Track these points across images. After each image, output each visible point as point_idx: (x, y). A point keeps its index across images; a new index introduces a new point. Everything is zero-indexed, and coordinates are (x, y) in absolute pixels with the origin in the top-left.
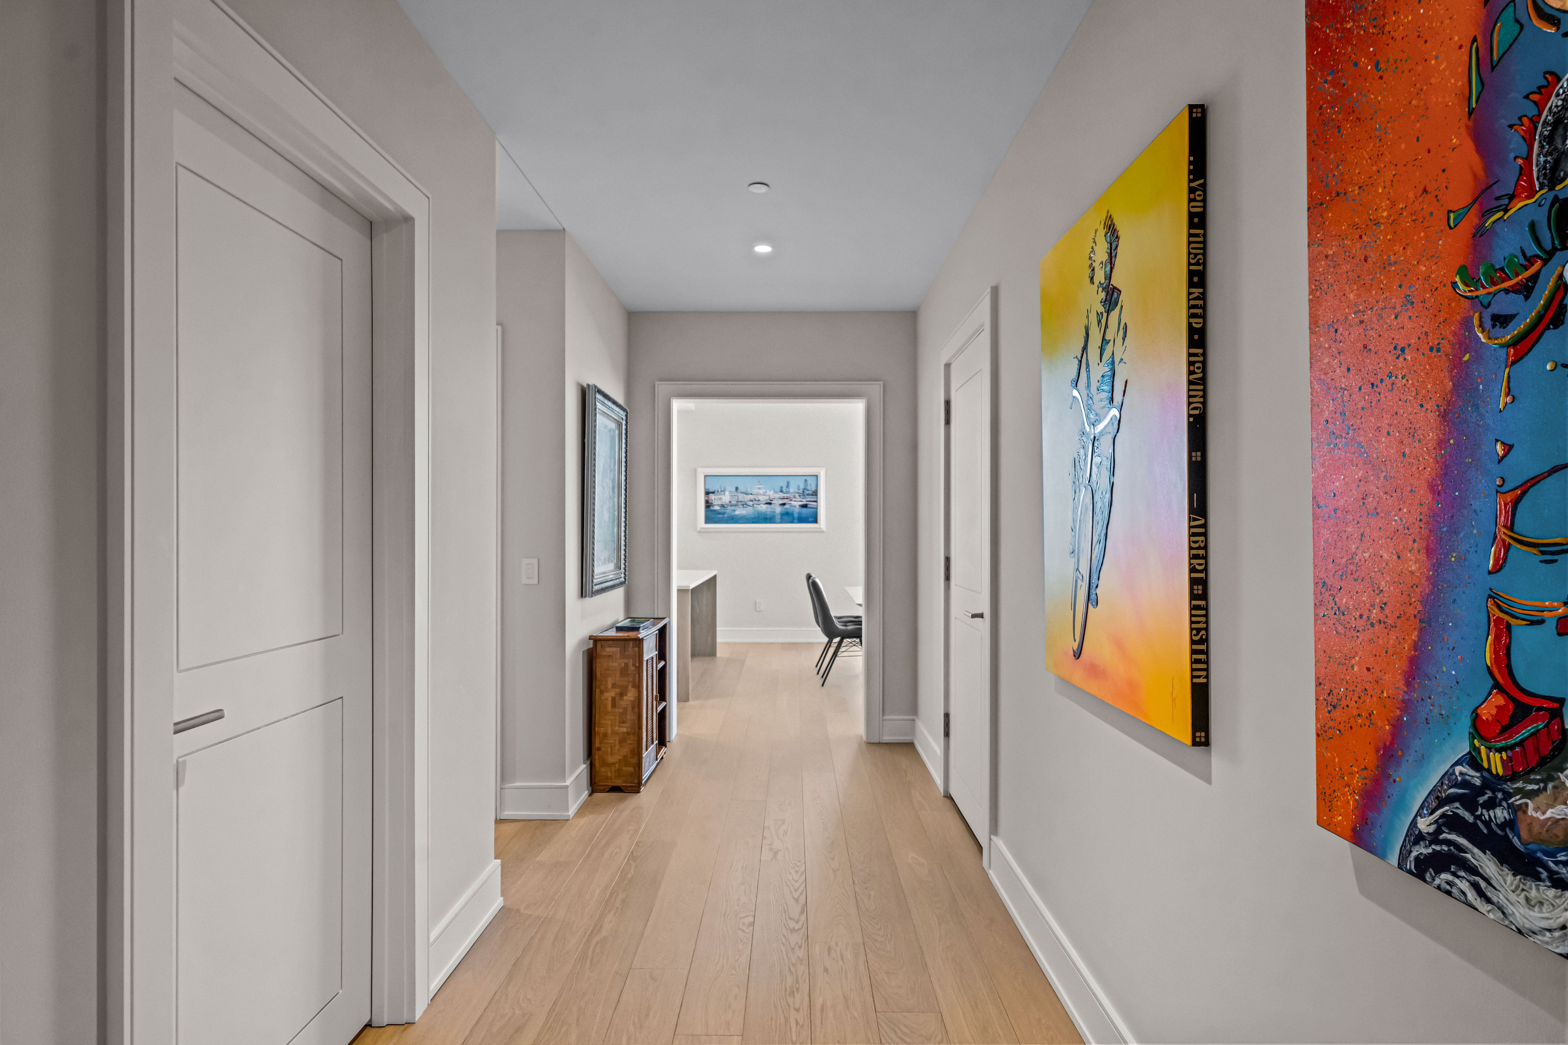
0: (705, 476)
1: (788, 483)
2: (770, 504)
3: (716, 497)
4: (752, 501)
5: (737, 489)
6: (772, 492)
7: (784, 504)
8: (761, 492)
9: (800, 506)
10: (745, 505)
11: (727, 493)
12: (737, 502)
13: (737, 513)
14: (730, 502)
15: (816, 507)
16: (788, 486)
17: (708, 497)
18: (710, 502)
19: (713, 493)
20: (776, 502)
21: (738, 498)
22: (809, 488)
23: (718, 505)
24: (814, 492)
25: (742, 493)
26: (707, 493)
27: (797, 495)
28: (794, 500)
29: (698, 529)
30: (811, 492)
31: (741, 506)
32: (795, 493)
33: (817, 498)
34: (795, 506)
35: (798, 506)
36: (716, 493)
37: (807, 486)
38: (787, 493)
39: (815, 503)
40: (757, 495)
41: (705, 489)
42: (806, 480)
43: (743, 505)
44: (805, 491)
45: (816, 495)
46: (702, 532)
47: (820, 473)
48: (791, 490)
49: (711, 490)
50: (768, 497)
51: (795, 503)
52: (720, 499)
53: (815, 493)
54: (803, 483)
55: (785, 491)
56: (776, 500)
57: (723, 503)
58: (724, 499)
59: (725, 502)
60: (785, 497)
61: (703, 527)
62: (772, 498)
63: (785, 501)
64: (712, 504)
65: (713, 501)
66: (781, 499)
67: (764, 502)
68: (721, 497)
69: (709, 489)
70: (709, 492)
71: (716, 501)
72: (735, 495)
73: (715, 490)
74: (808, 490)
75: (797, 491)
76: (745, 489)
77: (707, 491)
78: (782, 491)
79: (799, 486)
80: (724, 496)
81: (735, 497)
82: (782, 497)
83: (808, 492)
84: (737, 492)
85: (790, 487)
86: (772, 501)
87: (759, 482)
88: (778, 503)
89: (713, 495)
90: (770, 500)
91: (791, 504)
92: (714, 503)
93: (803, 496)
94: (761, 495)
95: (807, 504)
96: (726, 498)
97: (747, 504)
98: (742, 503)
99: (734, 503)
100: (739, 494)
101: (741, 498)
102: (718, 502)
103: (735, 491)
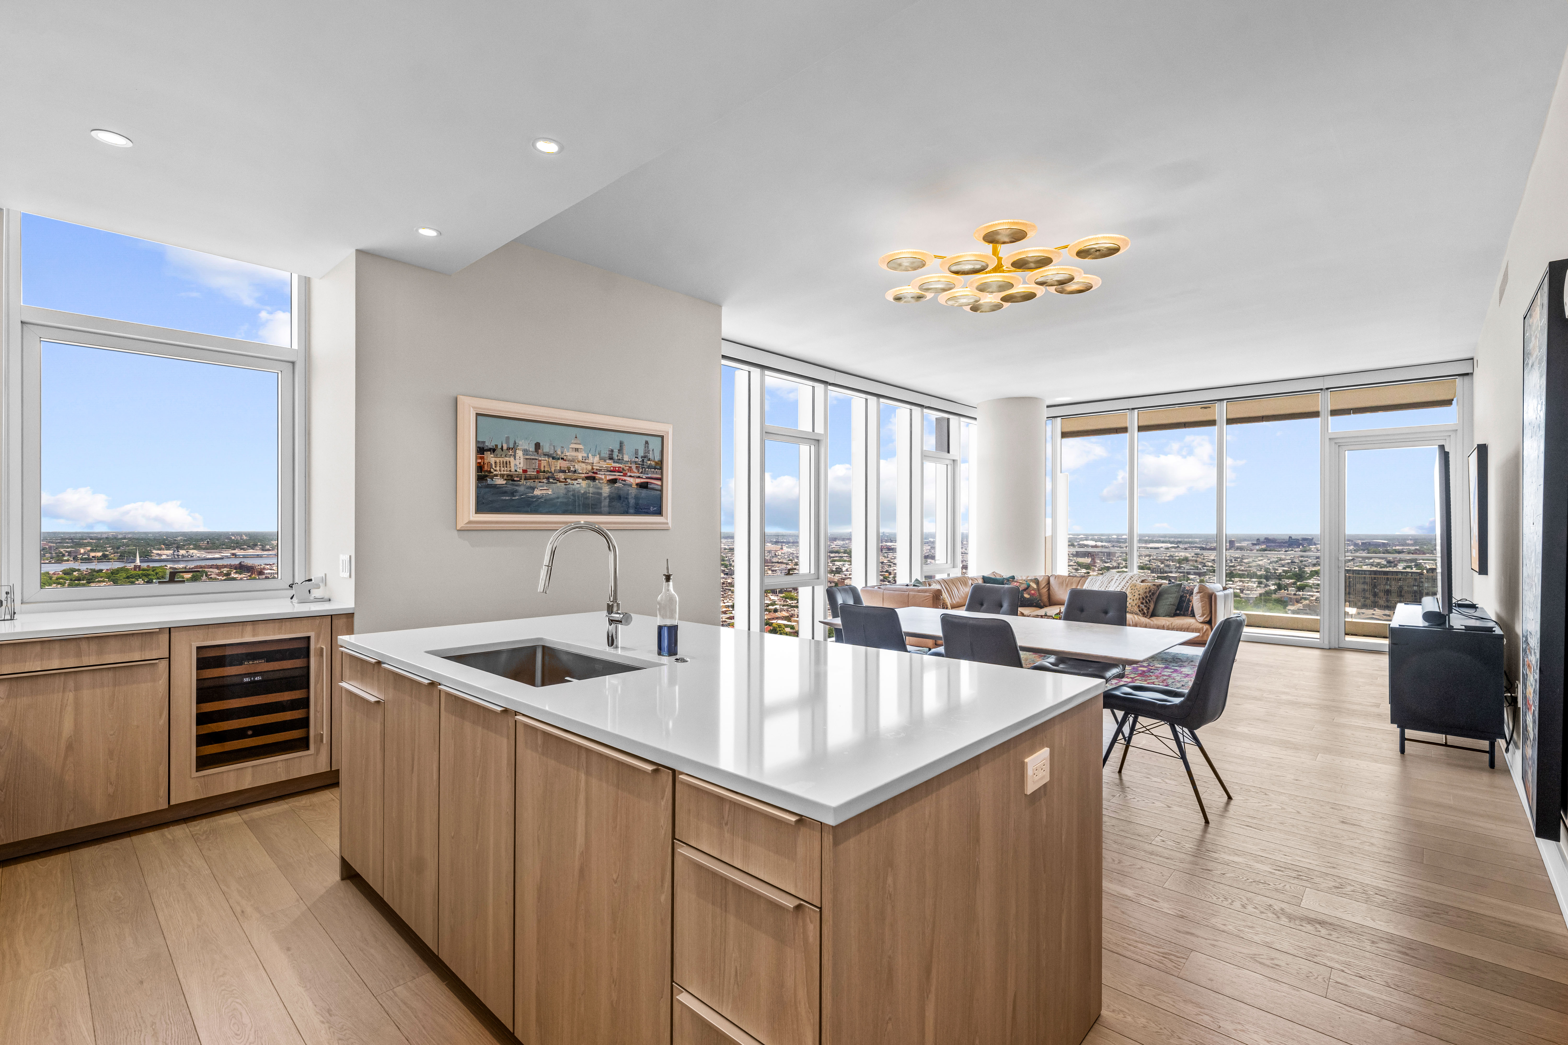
0: (478, 415)
1: (621, 444)
2: (593, 479)
3: (498, 460)
4: (564, 472)
5: (538, 446)
6: (597, 459)
7: (614, 481)
8: (580, 456)
9: (637, 484)
10: (551, 478)
11: (520, 453)
12: (538, 472)
13: (537, 492)
14: (525, 471)
15: (659, 488)
17: (482, 458)
18: (486, 468)
19: (493, 450)
20: (603, 477)
21: (540, 465)
22: (651, 456)
23: (502, 476)
24: (657, 463)
25: (548, 456)
26: (481, 450)
27: (634, 467)
28: (629, 474)
29: (462, 523)
30: (653, 463)
31: (545, 481)
32: (631, 462)
33: (662, 474)
34: (631, 485)
35: (634, 486)
36: (498, 451)
37: (648, 452)
38: (619, 461)
39: (659, 483)
40: (573, 461)
41: (477, 442)
42: (647, 443)
43: (548, 478)
44: (645, 460)
45: (661, 468)
46: (468, 530)
47: (668, 433)
48: (626, 458)
49: (489, 444)
50: (590, 467)
51: (631, 480)
52: (507, 464)
53: (659, 466)
54: (643, 447)
55: (616, 458)
56: (603, 473)
57: (510, 471)
58: (512, 464)
59: (516, 471)
60: (617, 469)
61: (472, 519)
62: (597, 469)
63: (615, 475)
64: (490, 472)
65: (494, 467)
66: (611, 471)
67: (583, 475)
68: (507, 459)
69: (484, 442)
70: (484, 448)
71: (498, 468)
72: (533, 459)
73: (496, 446)
74: (649, 460)
75: (633, 460)
76: (553, 448)
77: (481, 446)
78: (611, 458)
79: (637, 452)
80: (512, 459)
81: (533, 461)
82: (612, 468)
83: (649, 462)
84: (538, 454)
85: (625, 451)
86: (596, 473)
87: (576, 437)
88: (606, 477)
89: (492, 456)
90: (593, 473)
91: (625, 481)
92: (496, 471)
93: (642, 468)
94: (579, 462)
95: (647, 483)
96: (517, 462)
97: (556, 477)
98: (547, 475)
99: (532, 473)
100: (542, 456)
101: (545, 465)
102: (502, 469)
103: (534, 450)
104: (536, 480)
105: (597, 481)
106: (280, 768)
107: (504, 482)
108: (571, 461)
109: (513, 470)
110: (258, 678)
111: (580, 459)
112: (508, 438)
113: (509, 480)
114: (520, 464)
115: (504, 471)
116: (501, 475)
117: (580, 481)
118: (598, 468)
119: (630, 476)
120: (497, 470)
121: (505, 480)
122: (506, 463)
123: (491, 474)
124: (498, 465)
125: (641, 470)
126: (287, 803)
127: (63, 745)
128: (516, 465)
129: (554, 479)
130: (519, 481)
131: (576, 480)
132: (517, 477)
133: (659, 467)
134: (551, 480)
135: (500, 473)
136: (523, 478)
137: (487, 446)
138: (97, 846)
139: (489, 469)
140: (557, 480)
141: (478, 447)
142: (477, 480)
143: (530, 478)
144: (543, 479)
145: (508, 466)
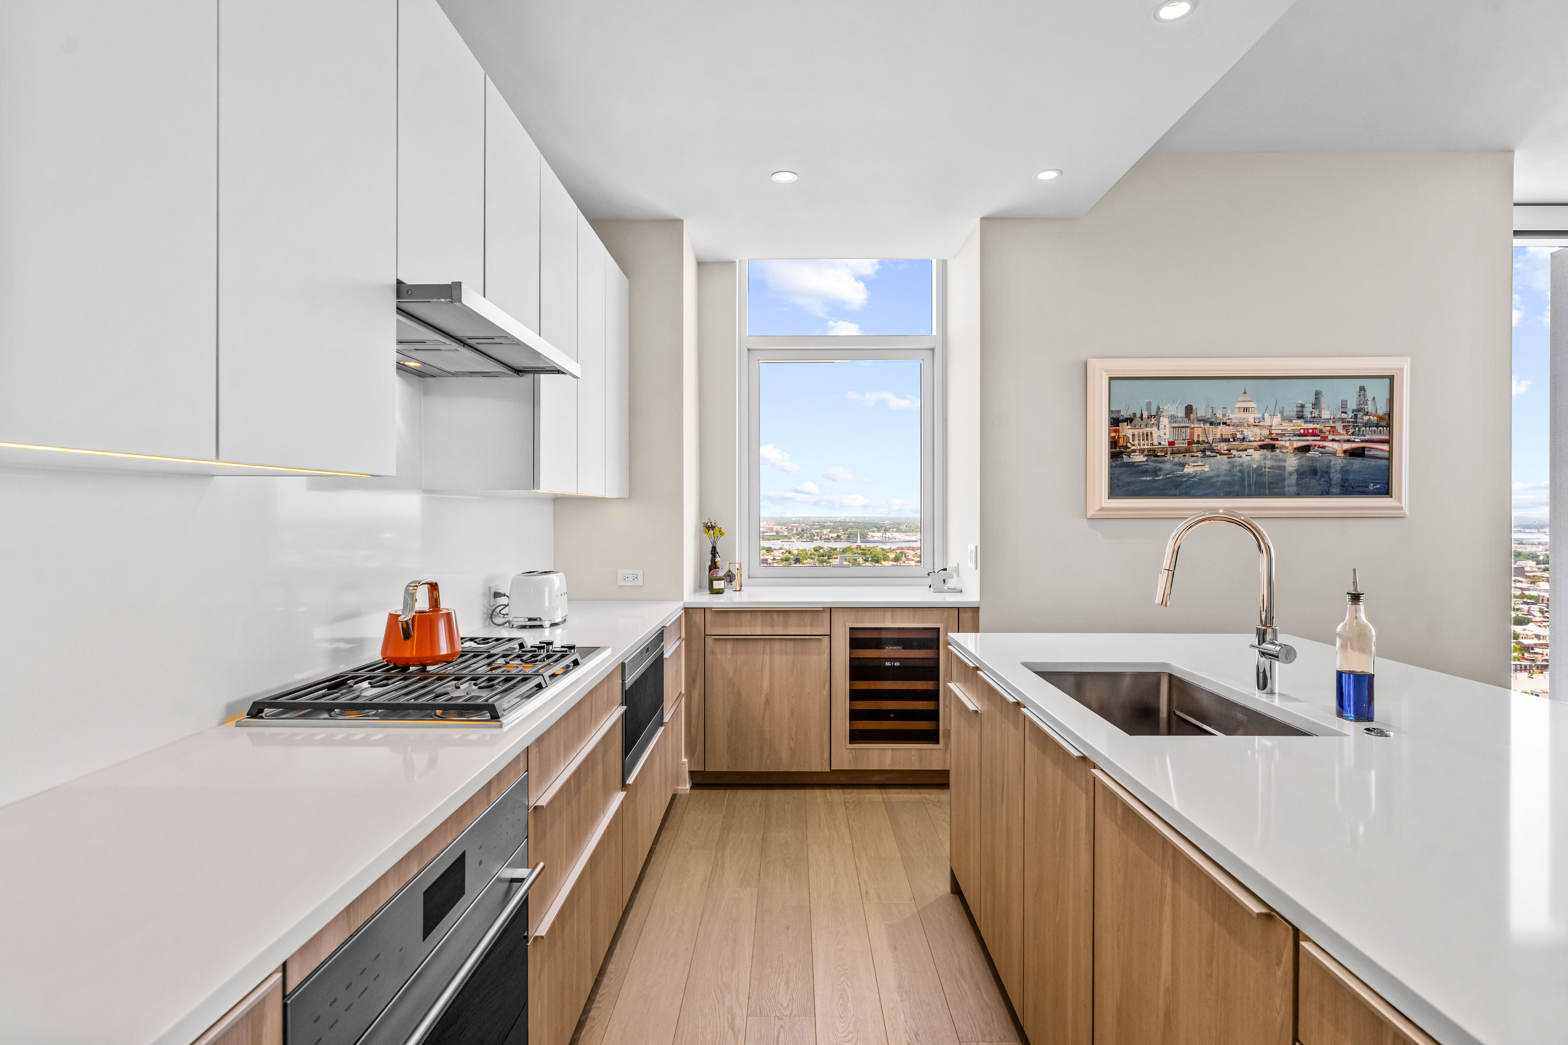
0: (1111, 379)
1: (1318, 395)
2: (1272, 448)
3: (1136, 432)
4: (1227, 441)
5: (1189, 410)
6: (1277, 419)
7: (1306, 449)
8: (1250, 418)
9: (1345, 452)
10: (1207, 450)
11: (1164, 421)
12: (1190, 443)
13: (1188, 470)
14: (1171, 443)
15: (1386, 454)
16: (1316, 405)
17: (1117, 431)
18: (1121, 442)
19: (1130, 420)
20: (1288, 444)
21: (1192, 434)
22: (1370, 408)
23: (1142, 451)
24: (1381, 418)
25: (1204, 420)
26: (1115, 422)
27: (1339, 427)
28: (1331, 437)
29: (1093, 511)
30: (1374, 419)
31: (1199, 454)
32: (1335, 420)
33: (1390, 433)
34: (1334, 454)
35: (1340, 454)
36: (1137, 421)
37: (1366, 402)
38: (1313, 420)
39: (1386, 447)
40: (1240, 425)
41: (1111, 412)
42: (1362, 389)
43: (1204, 451)
44: (1360, 415)
45: (1389, 426)
46: (1102, 518)
47: (1401, 370)
48: (1326, 414)
49: (1125, 414)
50: (1266, 432)
51: (1336, 445)
53: (1387, 421)
54: (1356, 396)
55: (1309, 416)
56: (1288, 438)
57: (1152, 444)
58: (1155, 436)
59: (1160, 444)
60: (1310, 431)
61: (1104, 505)
62: (1277, 434)
63: (1308, 440)
64: (1127, 447)
65: (1131, 441)
66: (1301, 435)
67: (1256, 444)
68: (1148, 430)
69: (1119, 412)
70: (1118, 419)
71: (1136, 442)
72: (1183, 427)
73: (1134, 414)
74: (1367, 414)
75: (1339, 416)
76: (1210, 410)
77: (1115, 416)
78: (1300, 417)
79: (1344, 404)
80: (1154, 429)
81: (1183, 430)
82: (1302, 431)
83: (1367, 418)
84: (1189, 420)
85: (1323, 405)
86: (1277, 440)
87: (1245, 393)
88: (1292, 445)
89: (1129, 427)
90: (1272, 439)
91: (1324, 447)
92: (1133, 445)
93: (1355, 427)
94: (1249, 426)
95: (1364, 448)
96: (1161, 433)
97: (1215, 448)
98: (1202, 447)
99: (1182, 445)
100: (1195, 423)
101: (1200, 433)
102: (1142, 442)
103: (1184, 416)
104: (1187, 454)
105: (1278, 451)
106: (914, 756)
107: (1145, 459)
108: (1238, 426)
109: (1156, 443)
110: (897, 664)
111: (1251, 421)
112: (1149, 404)
113: (1150, 455)
114: (1165, 434)
115: (1144, 445)
116: (1140, 450)
117: (1251, 451)
118: (1279, 432)
119: (1333, 440)
120: (1136, 445)
121: (1146, 455)
122: (1147, 435)
123: (1128, 450)
124: (1137, 438)
125: (1351, 431)
126: (920, 793)
127: (763, 699)
128: (1159, 436)
129: (1213, 451)
130: (1164, 456)
131: (1246, 450)
132: (1162, 451)
133: (1384, 424)
134: (1208, 453)
135: (1139, 448)
136: (1169, 452)
137: (1123, 416)
138: (784, 791)
139: (1125, 444)
140: (1217, 453)
141: (1111, 418)
142: (1111, 458)
143: (1179, 452)
144: (1197, 452)
145: (1149, 438)
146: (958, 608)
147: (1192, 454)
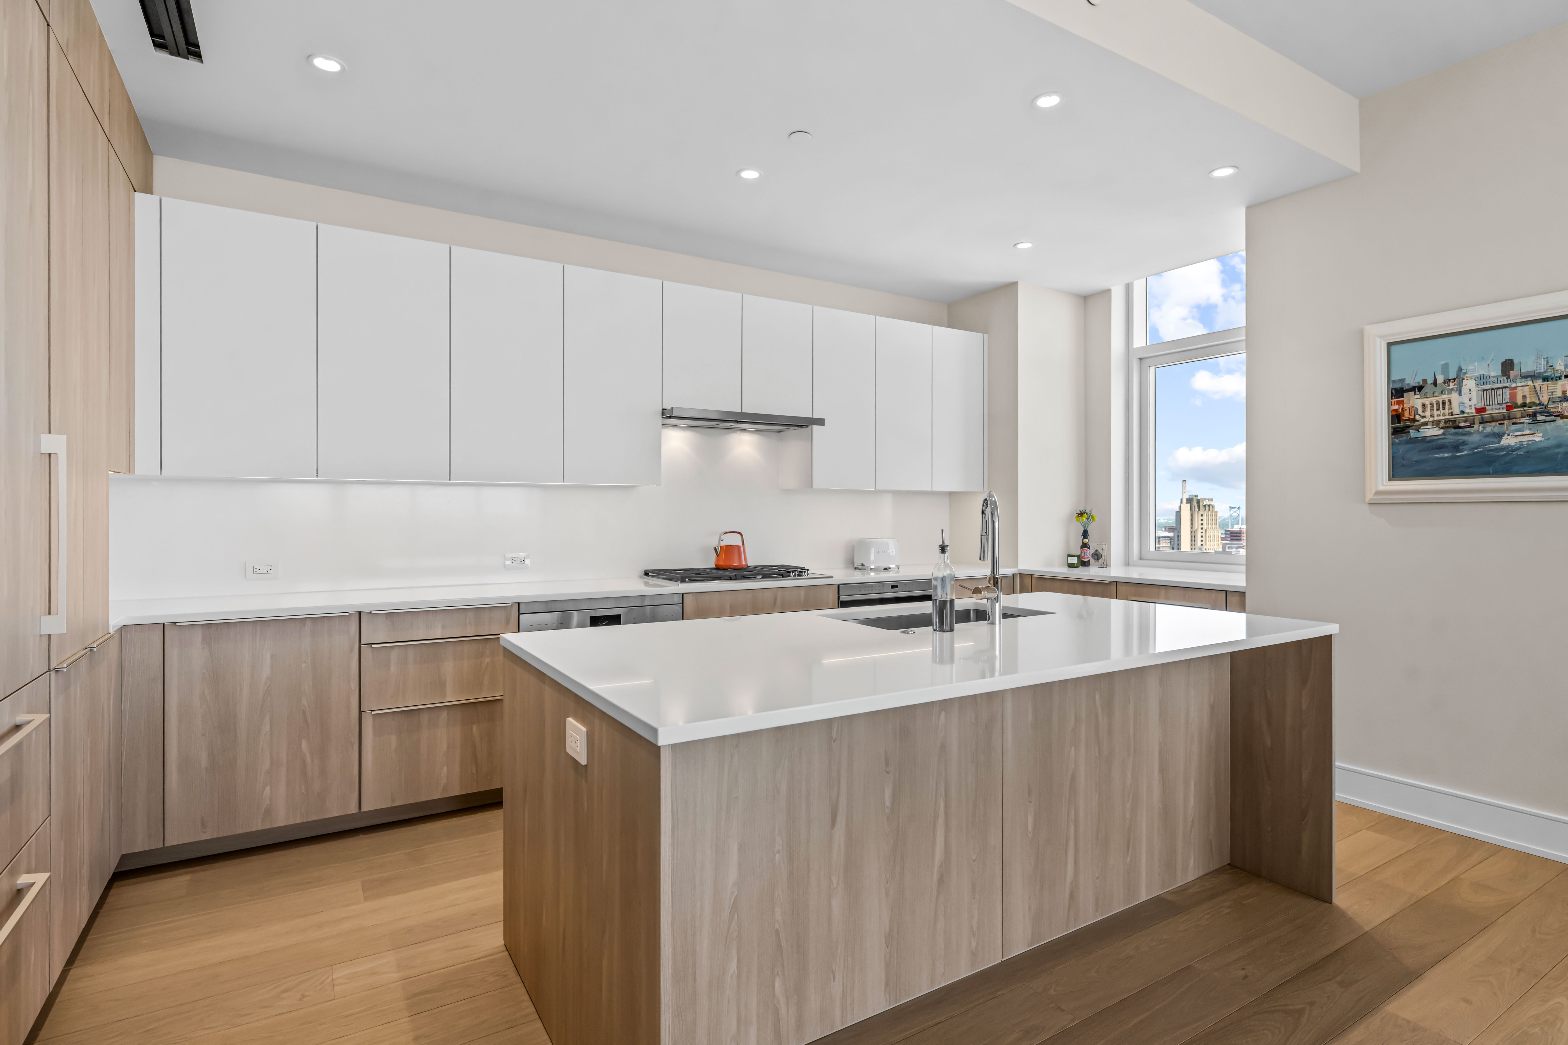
0: (1390, 344)
3: (1427, 401)
5: (1507, 366)
10: (1540, 413)
11: (1469, 384)
12: (1509, 408)
13: (1506, 441)
14: (1480, 410)
18: (1407, 415)
19: (1418, 389)
21: (1513, 396)
23: (1436, 423)
25: (1533, 377)
26: (1397, 392)
29: (1370, 496)
31: (1525, 420)
36: (1428, 389)
41: (1391, 382)
43: (1533, 415)
46: (1380, 503)
49: (1411, 381)
57: (1452, 414)
58: (1455, 404)
59: (1463, 412)
61: (1381, 488)
64: (1414, 420)
65: (1420, 412)
68: (1445, 397)
69: (1403, 380)
70: (1403, 388)
71: (1428, 413)
72: (1498, 388)
73: (1425, 381)
76: (1543, 362)
77: (1397, 386)
80: (1454, 396)
81: (1499, 391)
84: (1509, 377)
89: (1417, 396)
92: (1424, 417)
96: (1465, 398)
97: (1552, 410)
98: (1530, 411)
99: (1497, 411)
100: (1518, 381)
101: (1527, 393)
102: (1436, 413)
103: (1500, 373)
104: (1506, 422)
107: (1441, 431)
109: (1456, 410)
113: (1448, 427)
114: (1470, 400)
115: (1439, 415)
116: (1433, 422)
120: (1427, 416)
121: (1442, 428)
122: (1443, 403)
123: (1416, 423)
124: (1428, 408)
128: (1462, 403)
129: (1548, 413)
130: (1469, 427)
132: (1466, 421)
134: (1540, 418)
135: (1431, 419)
136: (1477, 421)
137: (1409, 384)
139: (1412, 417)
140: (1556, 416)
141: (1392, 389)
142: (1392, 434)
143: (1493, 420)
144: (1522, 417)
145: (1447, 407)
146: (1226, 591)
147: (1514, 421)
